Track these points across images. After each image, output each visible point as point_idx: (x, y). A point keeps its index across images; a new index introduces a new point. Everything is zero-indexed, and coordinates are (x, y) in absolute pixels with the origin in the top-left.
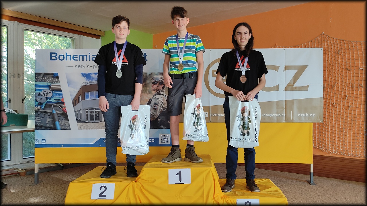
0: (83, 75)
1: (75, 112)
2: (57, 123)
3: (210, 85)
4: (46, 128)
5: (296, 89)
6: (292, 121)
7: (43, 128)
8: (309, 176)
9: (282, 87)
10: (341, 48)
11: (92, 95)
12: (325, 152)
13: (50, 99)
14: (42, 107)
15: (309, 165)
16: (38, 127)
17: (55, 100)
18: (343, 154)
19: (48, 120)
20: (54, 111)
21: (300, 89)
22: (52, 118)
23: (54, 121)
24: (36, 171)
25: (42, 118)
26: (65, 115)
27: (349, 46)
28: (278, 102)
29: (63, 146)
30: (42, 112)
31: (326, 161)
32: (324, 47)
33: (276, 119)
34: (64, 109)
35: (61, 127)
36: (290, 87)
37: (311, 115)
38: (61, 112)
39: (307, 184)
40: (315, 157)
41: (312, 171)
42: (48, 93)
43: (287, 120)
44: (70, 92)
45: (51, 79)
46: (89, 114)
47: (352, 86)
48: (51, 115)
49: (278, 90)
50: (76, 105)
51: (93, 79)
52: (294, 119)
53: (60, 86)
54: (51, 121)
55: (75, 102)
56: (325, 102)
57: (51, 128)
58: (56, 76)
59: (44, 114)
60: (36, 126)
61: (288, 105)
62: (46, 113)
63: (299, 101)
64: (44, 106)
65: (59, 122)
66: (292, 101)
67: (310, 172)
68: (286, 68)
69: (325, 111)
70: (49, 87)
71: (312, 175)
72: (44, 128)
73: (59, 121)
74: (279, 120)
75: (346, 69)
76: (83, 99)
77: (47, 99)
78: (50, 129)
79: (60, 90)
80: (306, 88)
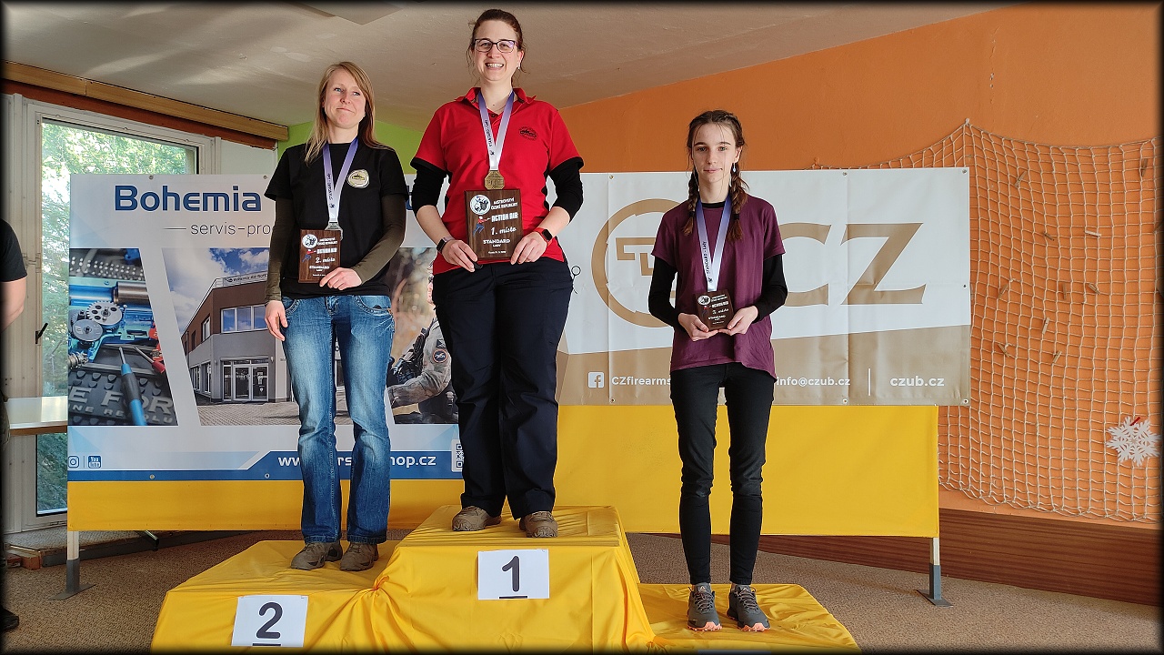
0: (217, 256)
1: (191, 370)
2: (136, 404)
3: (609, 286)
4: (103, 420)
5: (886, 297)
6: (870, 400)
7: (93, 420)
8: (927, 577)
9: (839, 292)
10: (1024, 171)
11: (244, 318)
12: (976, 499)
13: (114, 330)
14: (91, 354)
15: (929, 541)
16: (76, 419)
17: (129, 332)
18: (1036, 509)
19: (108, 396)
20: (126, 365)
21: (897, 297)
22: (121, 391)
23: (125, 399)
24: (73, 554)
25: (89, 390)
26: (160, 381)
27: (1051, 163)
28: (825, 339)
29: (152, 477)
30: (89, 371)
31: (980, 528)
32: (972, 167)
33: (819, 394)
34: (157, 362)
35: (148, 417)
36: (864, 292)
37: (933, 382)
38: (148, 372)
39: (921, 600)
40: (945, 515)
41: (937, 561)
42: (109, 310)
43: (856, 396)
44: (176, 308)
45: (118, 268)
46: (233, 377)
47: (1061, 288)
48: (118, 380)
49: (824, 300)
50: (193, 348)
51: (248, 266)
52: (878, 394)
53: (145, 289)
54: (117, 399)
55: (191, 339)
56: (976, 340)
57: (118, 422)
58: (133, 258)
59: (96, 375)
60: (71, 414)
61: (858, 348)
62: (104, 372)
63: (895, 336)
64: (95, 354)
65: (142, 401)
66: (871, 337)
67: (932, 566)
68: (852, 231)
69: (975, 370)
70: (113, 292)
71: (937, 573)
72: (96, 420)
73: (143, 397)
74: (829, 397)
75: (1044, 235)
76: (216, 329)
77: (105, 329)
78: (114, 422)
79: (145, 303)
80: (915, 295)
